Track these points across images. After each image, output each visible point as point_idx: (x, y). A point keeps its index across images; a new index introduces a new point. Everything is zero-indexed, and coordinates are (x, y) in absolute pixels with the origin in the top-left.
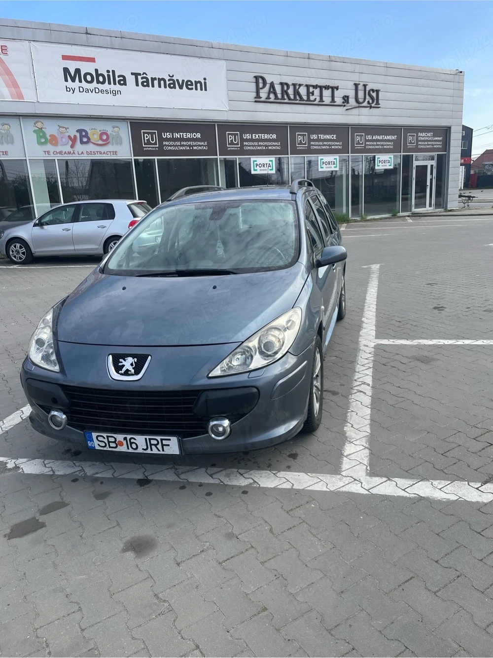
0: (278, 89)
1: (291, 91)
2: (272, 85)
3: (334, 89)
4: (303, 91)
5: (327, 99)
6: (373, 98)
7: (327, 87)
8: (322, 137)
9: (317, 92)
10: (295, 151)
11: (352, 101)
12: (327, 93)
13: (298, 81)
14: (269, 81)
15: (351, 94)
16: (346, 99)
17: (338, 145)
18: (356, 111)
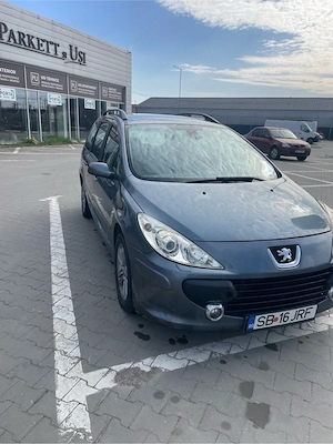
0: (16, 36)
1: (26, 39)
2: (12, 31)
3: (57, 45)
4: (35, 41)
5: (52, 52)
6: (81, 58)
7: (52, 43)
8: (49, 79)
9: (45, 44)
10: (30, 87)
11: (68, 56)
12: (52, 47)
13: (31, 33)
14: (9, 28)
15: (68, 51)
16: (64, 54)
17: (60, 87)
18: (71, 64)
